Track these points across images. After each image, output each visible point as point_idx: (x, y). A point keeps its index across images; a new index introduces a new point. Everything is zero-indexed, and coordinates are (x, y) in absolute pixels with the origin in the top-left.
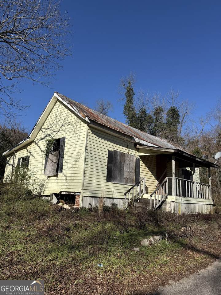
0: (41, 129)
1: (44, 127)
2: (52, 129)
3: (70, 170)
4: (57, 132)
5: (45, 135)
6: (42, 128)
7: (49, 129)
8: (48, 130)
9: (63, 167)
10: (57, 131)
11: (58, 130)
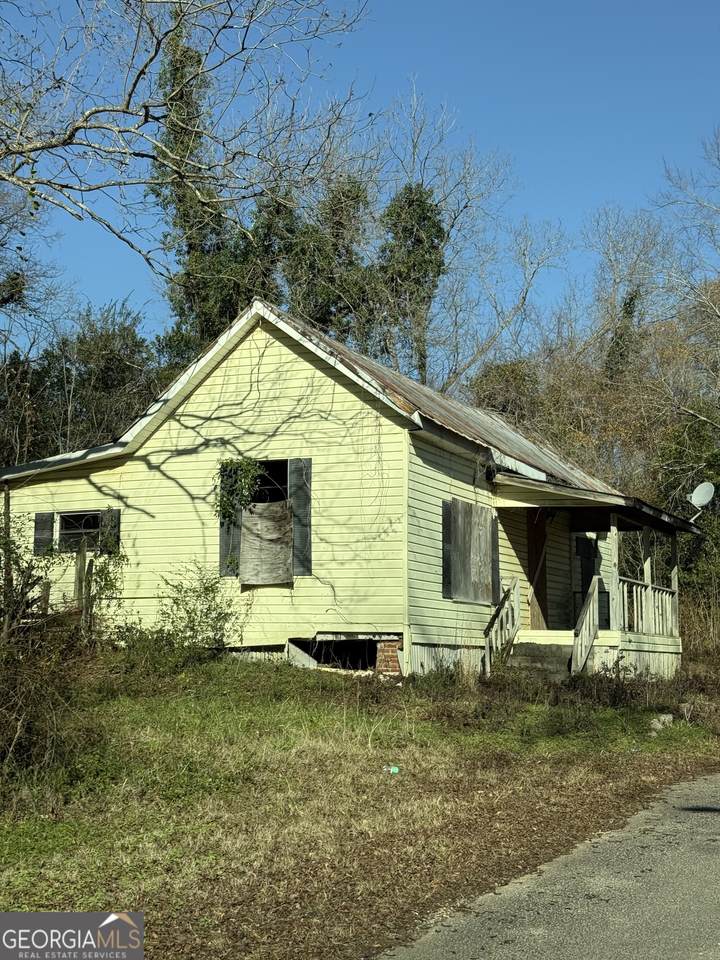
0: (172, 416)
1: (189, 408)
2: (238, 421)
3: (347, 566)
4: (262, 438)
5: (200, 440)
6: (180, 410)
7: (217, 418)
8: (216, 423)
9: (314, 556)
10: (263, 434)
11: (271, 429)
